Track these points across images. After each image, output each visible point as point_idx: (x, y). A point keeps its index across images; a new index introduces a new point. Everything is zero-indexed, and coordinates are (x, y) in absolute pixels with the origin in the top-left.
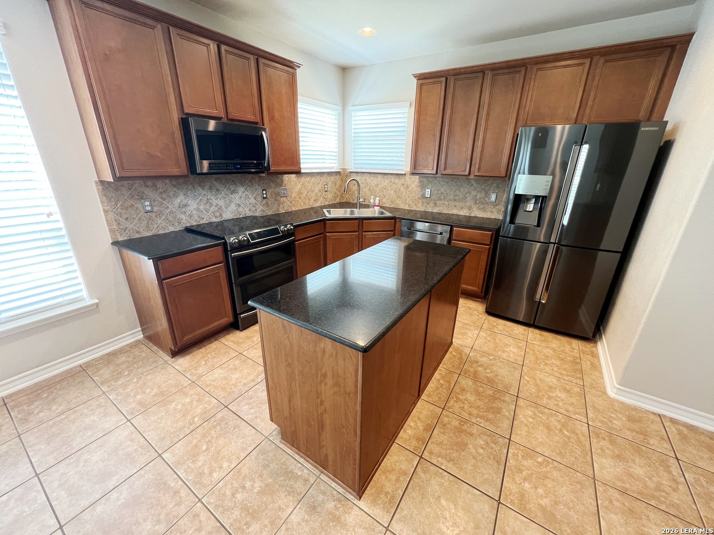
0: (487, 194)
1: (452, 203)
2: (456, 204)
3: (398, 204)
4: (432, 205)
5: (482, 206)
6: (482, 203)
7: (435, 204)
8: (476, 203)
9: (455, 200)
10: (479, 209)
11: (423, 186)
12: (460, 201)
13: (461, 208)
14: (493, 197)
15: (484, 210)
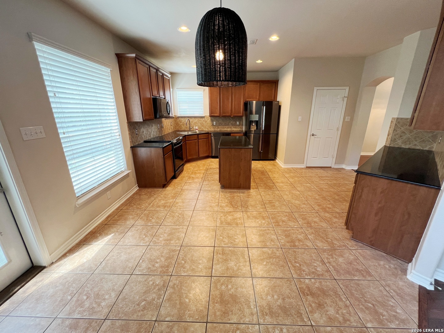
0: (236, 123)
1: (224, 127)
2: (226, 126)
3: (203, 129)
4: (217, 127)
5: (235, 127)
6: (235, 125)
7: (218, 128)
8: (232, 126)
9: (225, 125)
10: (234, 128)
11: (212, 121)
12: (227, 125)
13: (228, 128)
14: (238, 123)
15: (236, 128)
